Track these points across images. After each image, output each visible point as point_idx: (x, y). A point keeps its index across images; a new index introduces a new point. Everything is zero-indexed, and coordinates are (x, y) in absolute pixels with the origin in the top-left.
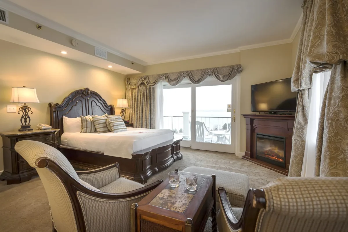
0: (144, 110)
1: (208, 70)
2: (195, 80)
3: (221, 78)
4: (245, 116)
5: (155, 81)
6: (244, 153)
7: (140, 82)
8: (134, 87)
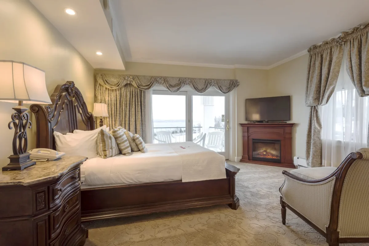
0: (133, 120)
1: (211, 80)
2: (199, 89)
3: (224, 90)
4: (242, 125)
5: (149, 83)
6: (242, 157)
7: (125, 83)
8: (114, 88)
